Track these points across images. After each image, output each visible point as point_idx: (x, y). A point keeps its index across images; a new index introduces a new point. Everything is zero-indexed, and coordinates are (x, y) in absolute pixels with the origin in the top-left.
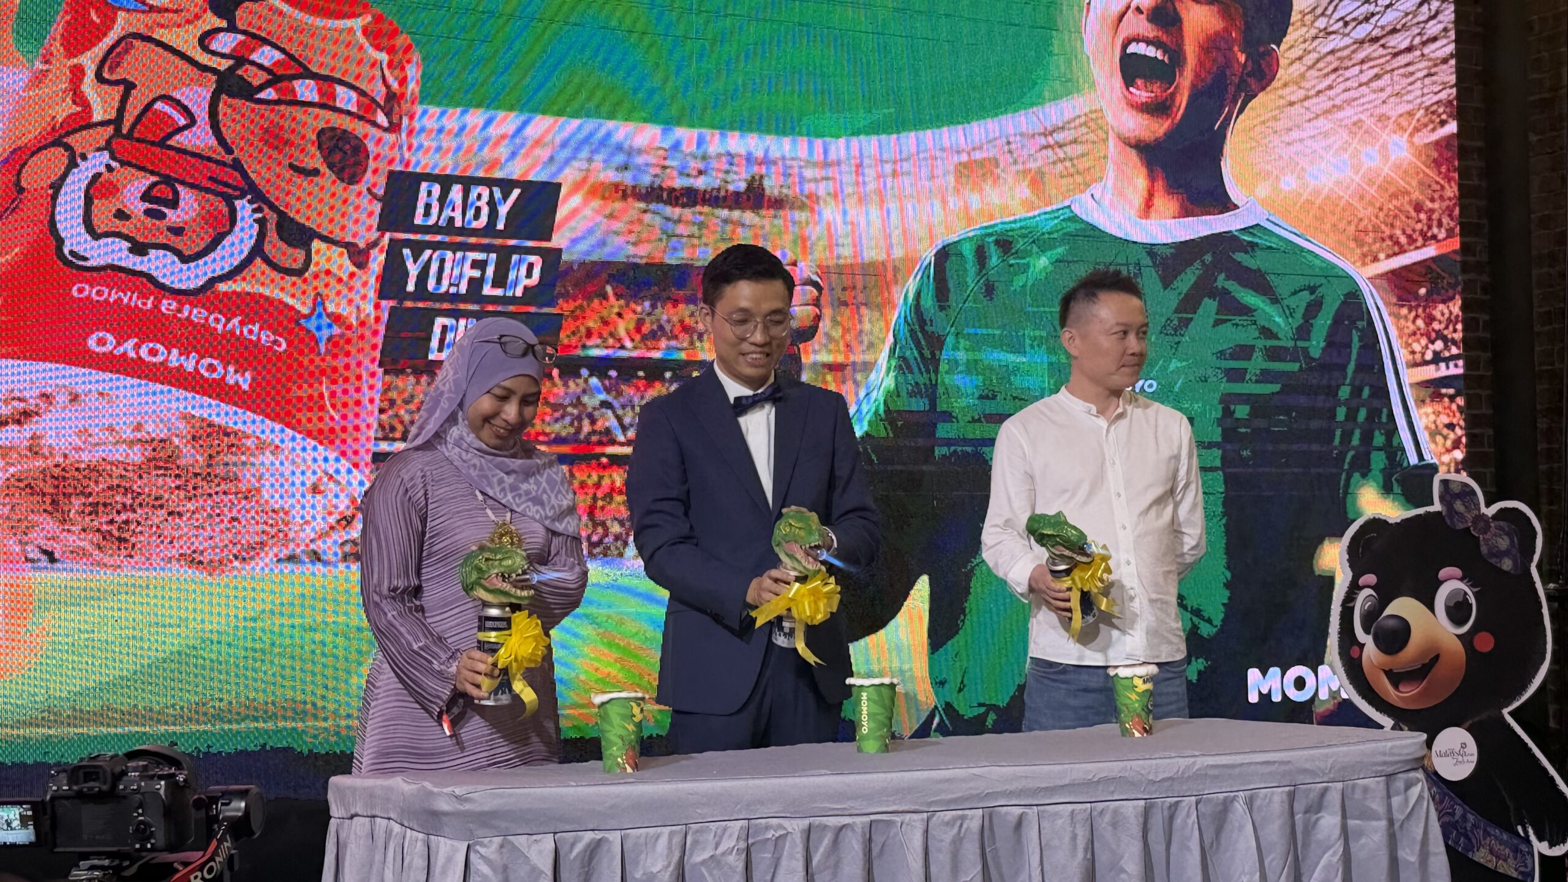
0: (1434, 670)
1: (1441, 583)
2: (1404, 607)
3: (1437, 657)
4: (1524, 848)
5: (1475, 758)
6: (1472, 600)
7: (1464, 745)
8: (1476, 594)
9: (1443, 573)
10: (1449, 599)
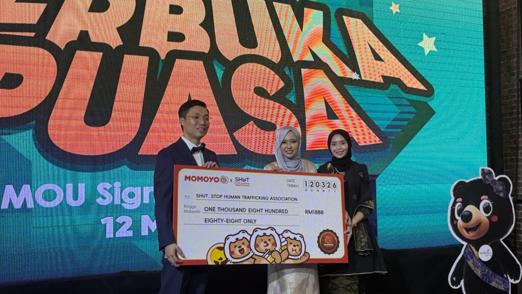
0: (479, 228)
1: (481, 201)
2: (470, 208)
3: (480, 224)
4: (506, 281)
5: (492, 254)
7: (488, 250)
8: (492, 204)
9: (482, 198)
10: (484, 205)
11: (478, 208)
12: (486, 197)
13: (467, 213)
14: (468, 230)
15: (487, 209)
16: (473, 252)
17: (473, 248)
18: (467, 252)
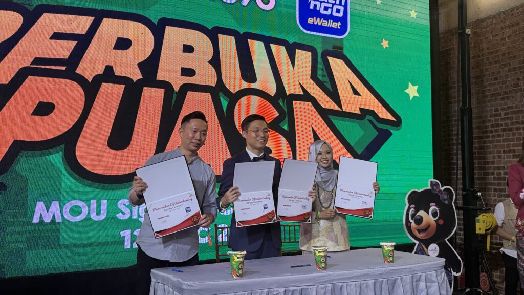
0: (429, 229)
1: (430, 207)
2: (421, 213)
3: (429, 226)
4: (450, 274)
5: (438, 251)
6: (438, 211)
7: (436, 248)
8: (439, 210)
9: (431, 204)
10: (432, 211)
11: (428, 213)
12: (434, 204)
13: (418, 217)
14: (419, 231)
15: (434, 215)
16: (424, 250)
17: (424, 246)
18: (419, 249)
